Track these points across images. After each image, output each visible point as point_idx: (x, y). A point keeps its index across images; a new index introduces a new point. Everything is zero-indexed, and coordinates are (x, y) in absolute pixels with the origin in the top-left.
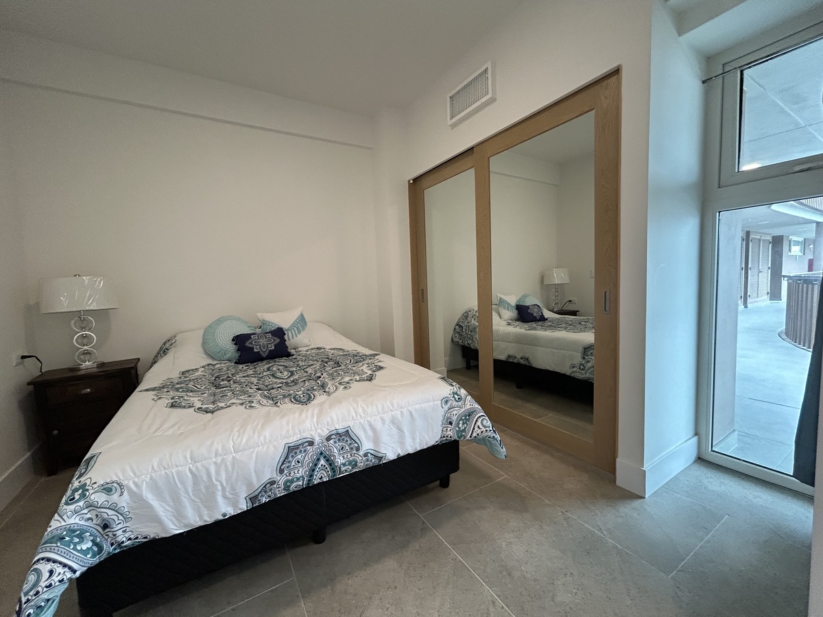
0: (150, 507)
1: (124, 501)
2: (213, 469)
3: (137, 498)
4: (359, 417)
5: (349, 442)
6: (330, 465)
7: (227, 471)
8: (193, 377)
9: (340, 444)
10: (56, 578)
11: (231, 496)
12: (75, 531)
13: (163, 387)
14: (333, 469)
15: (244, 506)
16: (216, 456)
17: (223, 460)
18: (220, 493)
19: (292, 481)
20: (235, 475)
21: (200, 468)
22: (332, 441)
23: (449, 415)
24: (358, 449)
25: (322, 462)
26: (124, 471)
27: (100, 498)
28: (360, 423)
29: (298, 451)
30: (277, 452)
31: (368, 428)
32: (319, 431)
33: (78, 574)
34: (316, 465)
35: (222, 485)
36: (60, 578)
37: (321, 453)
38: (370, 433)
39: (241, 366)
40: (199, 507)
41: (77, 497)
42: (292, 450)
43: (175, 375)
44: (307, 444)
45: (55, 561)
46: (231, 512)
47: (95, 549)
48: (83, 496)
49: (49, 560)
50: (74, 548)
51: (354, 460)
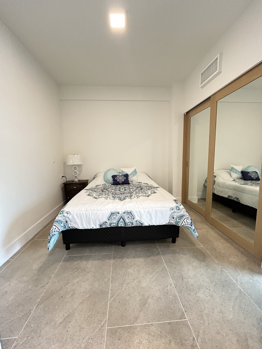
0: (76, 220)
1: (70, 217)
2: (91, 214)
3: (73, 217)
4: (136, 208)
5: (131, 216)
6: (124, 221)
7: (94, 216)
8: (98, 187)
9: (128, 216)
10: (56, 230)
11: (95, 223)
12: (60, 221)
13: (89, 189)
14: (125, 223)
15: (98, 227)
16: (92, 210)
17: (93, 212)
18: (92, 221)
19: (112, 223)
20: (96, 217)
21: (88, 213)
22: (125, 214)
23: (173, 215)
24: (134, 219)
25: (122, 220)
26: (71, 210)
27: (66, 215)
28: (136, 210)
29: (114, 215)
30: (108, 214)
31: (138, 212)
32: (122, 210)
33: (60, 231)
34: (119, 220)
35: (92, 219)
36: (57, 230)
37: (121, 217)
38: (139, 214)
39: (113, 186)
40: (87, 224)
41: (61, 213)
42: (112, 214)
43: (94, 186)
44: (117, 213)
45: (56, 226)
46: (95, 228)
47: (64, 227)
48: (63, 213)
49: (55, 226)
50: (60, 225)
51: (132, 222)
